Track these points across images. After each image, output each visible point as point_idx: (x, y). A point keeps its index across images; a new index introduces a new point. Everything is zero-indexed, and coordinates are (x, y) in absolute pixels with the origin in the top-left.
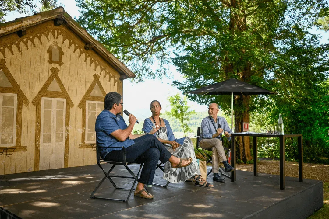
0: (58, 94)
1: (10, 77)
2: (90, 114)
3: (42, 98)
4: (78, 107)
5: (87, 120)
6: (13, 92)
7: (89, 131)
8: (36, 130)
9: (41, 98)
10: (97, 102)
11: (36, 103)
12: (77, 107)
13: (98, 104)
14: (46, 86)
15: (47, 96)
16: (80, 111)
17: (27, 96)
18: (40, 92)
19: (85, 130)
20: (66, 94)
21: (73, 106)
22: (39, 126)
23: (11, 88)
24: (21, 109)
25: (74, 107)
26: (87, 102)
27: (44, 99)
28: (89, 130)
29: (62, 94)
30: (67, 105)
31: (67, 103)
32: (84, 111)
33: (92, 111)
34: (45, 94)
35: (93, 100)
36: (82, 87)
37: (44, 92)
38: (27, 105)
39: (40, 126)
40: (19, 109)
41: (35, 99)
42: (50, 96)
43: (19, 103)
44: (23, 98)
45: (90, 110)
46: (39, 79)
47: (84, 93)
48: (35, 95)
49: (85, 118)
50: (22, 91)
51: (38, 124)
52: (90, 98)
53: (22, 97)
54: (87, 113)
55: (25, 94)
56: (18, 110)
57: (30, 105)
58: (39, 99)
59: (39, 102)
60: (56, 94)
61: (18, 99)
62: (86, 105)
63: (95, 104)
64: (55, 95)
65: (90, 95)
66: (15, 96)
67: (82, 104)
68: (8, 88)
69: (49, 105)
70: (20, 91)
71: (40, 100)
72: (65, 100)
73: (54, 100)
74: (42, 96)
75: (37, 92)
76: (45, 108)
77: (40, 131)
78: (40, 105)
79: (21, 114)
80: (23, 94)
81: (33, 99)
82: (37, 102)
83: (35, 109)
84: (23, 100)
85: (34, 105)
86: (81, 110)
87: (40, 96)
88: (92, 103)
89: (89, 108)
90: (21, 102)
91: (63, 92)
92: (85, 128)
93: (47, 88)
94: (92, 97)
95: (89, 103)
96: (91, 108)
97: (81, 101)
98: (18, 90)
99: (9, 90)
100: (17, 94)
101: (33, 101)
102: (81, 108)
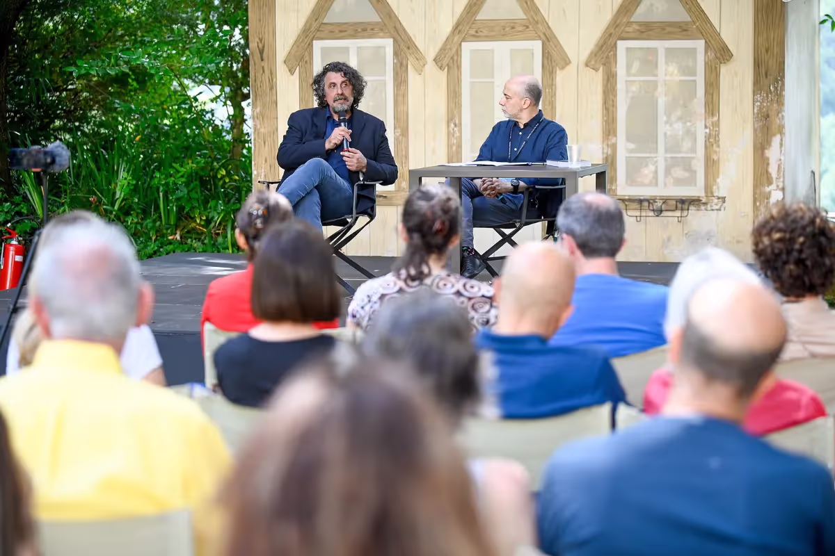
0: (513, 28)
2: (634, 88)
3: (463, 43)
4: (587, 65)
5: (621, 112)
6: (381, 34)
7: (631, 151)
8: (449, 146)
9: (460, 45)
10: (660, 45)
11: (445, 62)
12: (582, 66)
13: (668, 50)
14: (475, 4)
15: (476, 37)
16: (596, 79)
17: (419, 42)
18: (457, 28)
19: (614, 147)
20: (539, 26)
21: (567, 62)
22: (457, 134)
23: (377, 23)
24: (406, 82)
25: (571, 69)
26: (622, 45)
27: (467, 47)
28: (633, 146)
29: (528, 27)
30: (546, 62)
31: (546, 55)
32: (610, 80)
33: (642, 78)
34: (472, 32)
35: (644, 35)
37: (469, 24)
38: (419, 71)
39: (460, 131)
40: (401, 81)
41: (443, 49)
42: (486, 36)
43: (399, 65)
44: (409, 48)
45: (634, 75)
47: (607, 17)
48: (444, 38)
49: (614, 105)
50: (404, 30)
51: (455, 125)
52: (630, 30)
53: (404, 47)
54: (620, 86)
55: (415, 36)
56: (397, 87)
57: (430, 67)
58: (454, 50)
59: (455, 58)
60: (507, 29)
61: (396, 54)
62: (615, 55)
63: (654, 51)
64: (505, 30)
65: (632, 20)
66: (388, 44)
67: (603, 54)
68: (369, 23)
69: (485, 66)
70: (399, 28)
71: (458, 52)
72: (537, 46)
73: (501, 50)
74: (464, 40)
75: (447, 27)
76: (472, 75)
77: (459, 146)
78: (459, 67)
79: (405, 96)
80: (410, 38)
81: (437, 50)
82: (449, 60)
83: (444, 82)
84: (408, 55)
85: (441, 68)
86: (598, 77)
87: (456, 38)
88: (641, 49)
89: (629, 67)
90: (404, 62)
91: (531, 20)
92: (613, 141)
93: (476, 12)
94: (640, 25)
95: (628, 49)
96: (636, 65)
97: (597, 45)
98: (395, 27)
99: (372, 29)
100: (394, 38)
101: (437, 57)
102: (596, 70)
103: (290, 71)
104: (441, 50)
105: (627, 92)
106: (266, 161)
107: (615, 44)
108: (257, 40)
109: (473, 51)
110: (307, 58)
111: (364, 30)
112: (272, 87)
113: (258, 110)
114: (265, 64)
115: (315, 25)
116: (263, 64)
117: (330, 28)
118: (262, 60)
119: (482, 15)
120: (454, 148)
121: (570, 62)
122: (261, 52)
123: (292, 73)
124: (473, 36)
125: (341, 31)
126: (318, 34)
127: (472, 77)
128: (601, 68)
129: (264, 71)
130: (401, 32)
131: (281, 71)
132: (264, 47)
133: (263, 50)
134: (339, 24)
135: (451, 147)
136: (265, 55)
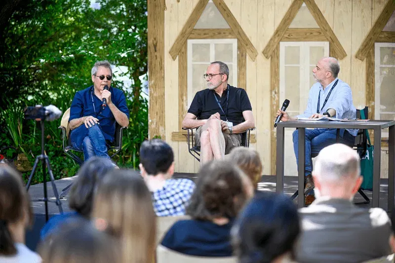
0: (311, 33)
1: (225, 10)
2: (385, 72)
3: (281, 43)
4: (356, 57)
5: (378, 86)
6: (230, 36)
7: (382, 110)
8: (272, 106)
9: (279, 43)
11: (269, 54)
12: (353, 58)
14: (288, 19)
15: (289, 39)
16: (362, 66)
17: (253, 41)
18: (277, 33)
19: (373, 108)
20: (328, 33)
21: (344, 55)
22: (277, 98)
23: (227, 30)
24: (245, 65)
25: (347, 59)
26: (378, 46)
27: (283, 45)
28: (384, 107)
29: (320, 33)
31: (332, 51)
32: (370, 66)
33: (391, 66)
34: (286, 36)
35: (391, 40)
36: (363, 14)
37: (284, 31)
38: (254, 59)
39: (279, 97)
40: (242, 65)
41: (268, 46)
42: (295, 38)
43: (240, 55)
44: (247, 45)
45: (385, 64)
46: (273, 8)
47: (369, 28)
48: (269, 39)
49: (373, 82)
50: (244, 33)
51: (275, 93)
52: (383, 36)
53: (244, 45)
54: (377, 70)
55: (251, 37)
56: (239, 69)
57: (260, 57)
58: (275, 46)
59: (276, 51)
60: (308, 34)
61: (239, 48)
62: (374, 52)
64: (306, 35)
65: (383, 30)
66: (234, 42)
67: (366, 51)
68: (223, 29)
69: (294, 57)
70: (241, 33)
71: (278, 48)
72: (326, 45)
73: (304, 46)
74: (281, 40)
75: (271, 32)
76: (286, 62)
77: (278, 107)
78: (278, 57)
79: (244, 74)
80: (248, 39)
81: (264, 46)
82: (272, 53)
83: (269, 66)
84: (248, 50)
85: (267, 57)
86: (364, 64)
87: (276, 40)
88: (389, 48)
89: (382, 59)
90: (244, 54)
91: (322, 29)
92: (373, 104)
93: (289, 24)
94: (388, 34)
95: (381, 48)
96: (386, 58)
97: (362, 45)
98: (238, 32)
99: (224, 33)
100: (238, 39)
101: (264, 50)
102: (362, 60)
103: (173, 58)
104: (267, 47)
105: (381, 74)
106: (157, 113)
107: (374, 45)
108: (152, 39)
109: (287, 48)
110: (183, 50)
111: (220, 33)
112: (162, 68)
113: (153, 81)
114: (157, 54)
115: (189, 30)
116: (156, 54)
117: (199, 32)
118: (156, 51)
119: (292, 26)
120: (275, 107)
121: (346, 55)
122: (155, 46)
123: (174, 59)
124: (287, 38)
125: (205, 34)
126: (191, 36)
127: (286, 63)
128: (365, 60)
129: (156, 59)
130: (242, 35)
131: (167, 58)
132: (156, 43)
133: (156, 45)
134: (204, 30)
135: (273, 107)
136: (158, 48)
